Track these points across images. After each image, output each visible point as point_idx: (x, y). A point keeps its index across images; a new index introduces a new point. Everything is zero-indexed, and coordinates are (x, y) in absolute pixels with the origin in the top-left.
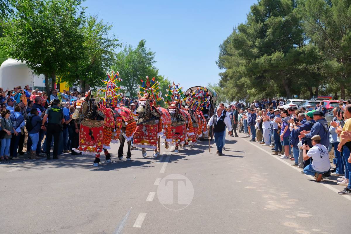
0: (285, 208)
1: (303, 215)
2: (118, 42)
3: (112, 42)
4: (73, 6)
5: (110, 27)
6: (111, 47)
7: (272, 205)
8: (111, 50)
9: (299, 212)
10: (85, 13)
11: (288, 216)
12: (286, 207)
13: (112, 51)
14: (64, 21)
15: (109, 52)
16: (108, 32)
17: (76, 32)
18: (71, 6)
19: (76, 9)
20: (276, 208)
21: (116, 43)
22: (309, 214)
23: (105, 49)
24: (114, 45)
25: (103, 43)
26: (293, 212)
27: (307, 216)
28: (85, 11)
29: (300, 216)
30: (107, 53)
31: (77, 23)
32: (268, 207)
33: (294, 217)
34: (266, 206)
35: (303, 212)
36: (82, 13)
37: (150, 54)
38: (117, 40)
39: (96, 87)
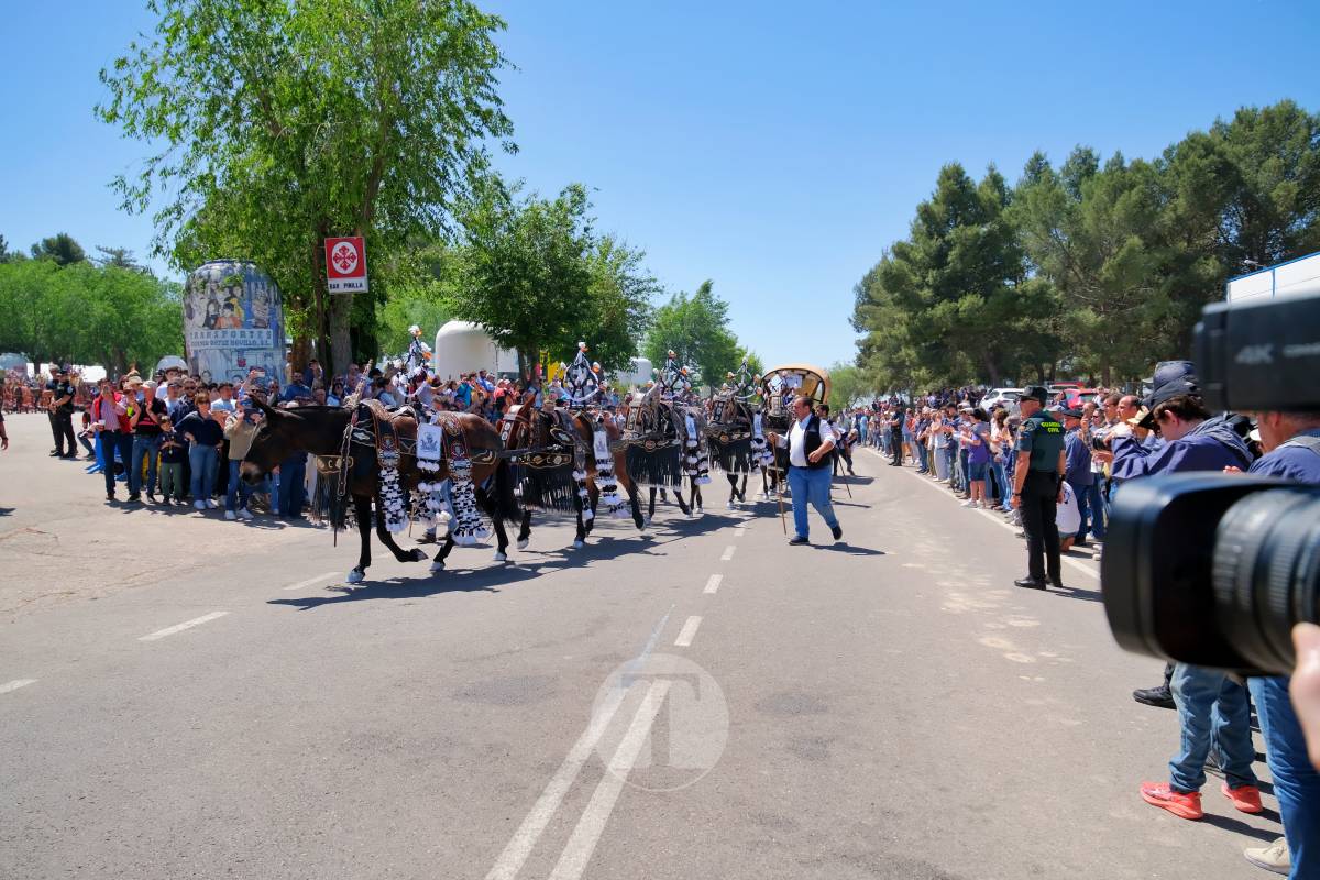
0: (984, 608)
1: (1020, 622)
2: (657, 284)
3: (645, 284)
4: (570, 217)
5: (642, 254)
6: (644, 294)
7: (957, 602)
8: (643, 298)
9: (1013, 616)
10: (591, 229)
11: (991, 625)
12: (987, 606)
13: (646, 302)
14: (553, 246)
15: (638, 304)
16: (638, 264)
17: (576, 266)
18: (565, 217)
19: (576, 223)
20: (965, 610)
21: (653, 285)
22: (1035, 621)
23: (632, 298)
24: (649, 290)
25: (627, 287)
26: (1000, 616)
27: (1031, 624)
28: (591, 225)
29: (1015, 625)
30: (635, 305)
31: (577, 250)
33: (1002, 627)
34: (945, 604)
35: (1022, 618)
36: (586, 229)
37: (720, 306)
38: (655, 280)
39: (615, 371)
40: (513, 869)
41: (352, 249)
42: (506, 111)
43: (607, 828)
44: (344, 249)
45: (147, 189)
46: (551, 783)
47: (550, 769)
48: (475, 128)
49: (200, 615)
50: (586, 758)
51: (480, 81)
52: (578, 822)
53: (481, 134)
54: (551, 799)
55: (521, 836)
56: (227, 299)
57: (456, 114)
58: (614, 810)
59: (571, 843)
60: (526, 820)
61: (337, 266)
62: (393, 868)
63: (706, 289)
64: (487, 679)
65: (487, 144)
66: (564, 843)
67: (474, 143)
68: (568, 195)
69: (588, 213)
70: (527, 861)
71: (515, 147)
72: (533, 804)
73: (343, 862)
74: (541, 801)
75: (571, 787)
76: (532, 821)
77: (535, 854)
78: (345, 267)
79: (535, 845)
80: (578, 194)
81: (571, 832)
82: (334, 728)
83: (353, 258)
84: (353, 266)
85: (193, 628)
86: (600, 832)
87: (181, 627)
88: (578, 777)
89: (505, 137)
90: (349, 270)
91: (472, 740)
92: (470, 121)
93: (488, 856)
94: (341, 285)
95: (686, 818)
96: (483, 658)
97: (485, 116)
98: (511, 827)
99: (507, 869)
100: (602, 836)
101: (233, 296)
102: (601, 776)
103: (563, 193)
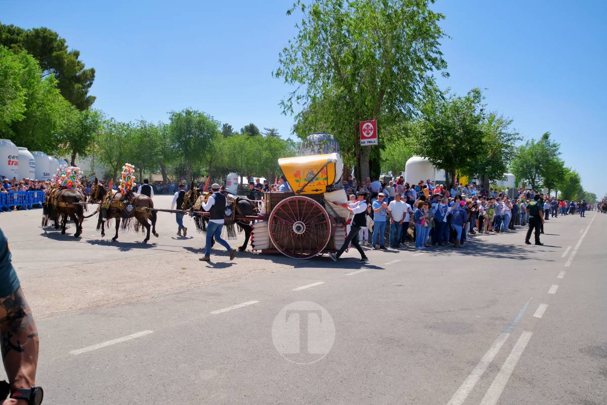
2: (519, 136)
3: (512, 136)
4: (473, 105)
5: (511, 121)
6: (512, 141)
8: (511, 144)
10: (484, 110)
13: (513, 145)
14: (464, 119)
15: (509, 146)
16: (509, 126)
17: (476, 128)
18: (471, 105)
19: (476, 107)
21: (517, 136)
23: (505, 143)
24: (515, 139)
25: (503, 138)
28: (484, 108)
30: (507, 147)
31: (477, 120)
36: (481, 110)
37: (554, 146)
38: (518, 134)
39: (495, 180)
40: (460, 402)
41: (371, 126)
42: (443, 58)
43: (503, 394)
44: (368, 126)
45: (291, 106)
46: (474, 370)
47: (474, 363)
48: (429, 67)
49: (314, 283)
50: (490, 361)
51: (432, 45)
52: (489, 388)
53: (431, 69)
54: (475, 376)
55: (462, 389)
56: (319, 149)
57: (420, 61)
58: (506, 386)
59: (486, 396)
60: (464, 383)
61: (365, 134)
62: (407, 392)
63: (546, 137)
64: (439, 321)
65: (435, 74)
66: (483, 396)
67: (428, 73)
68: (472, 94)
69: (483, 102)
70: (466, 400)
71: (448, 74)
72: (467, 377)
73: (386, 386)
74: (470, 376)
75: (484, 373)
76: (467, 384)
77: (470, 397)
78: (368, 134)
79: (469, 394)
80: (477, 94)
81: (486, 391)
82: (375, 334)
83: (372, 130)
84: (371, 133)
85: (312, 287)
86: (500, 394)
87: (307, 286)
88: (487, 369)
89: (443, 70)
90: (370, 135)
91: (436, 347)
92: (426, 63)
93: (448, 395)
94: (366, 142)
95: (544, 395)
97: (433, 61)
98: (458, 385)
99: (457, 401)
100: (501, 395)
101: (321, 148)
102: (499, 370)
103: (469, 93)
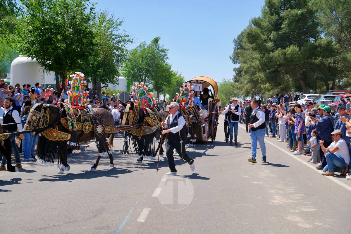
0: (290, 203)
1: (307, 209)
2: (129, 38)
3: (123, 38)
4: (83, 2)
5: (121, 22)
6: (122, 43)
7: (277, 200)
8: (122, 46)
9: (304, 206)
10: (94, 9)
11: (293, 211)
12: (292, 201)
15: (120, 48)
16: (119, 27)
17: (86, 28)
18: (80, 2)
19: (86, 5)
20: (281, 203)
21: (127, 38)
22: (314, 208)
23: (116, 45)
24: (125, 41)
25: (114, 39)
26: (298, 206)
27: (312, 210)
29: (304, 210)
30: (118, 49)
31: (87, 19)
32: (273, 202)
33: (298, 211)
34: (271, 201)
35: (308, 206)
36: (92, 9)
37: (163, 51)
38: (128, 36)
39: (107, 83)
63: (156, 41)
96: (40, 229)
